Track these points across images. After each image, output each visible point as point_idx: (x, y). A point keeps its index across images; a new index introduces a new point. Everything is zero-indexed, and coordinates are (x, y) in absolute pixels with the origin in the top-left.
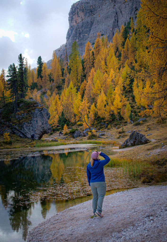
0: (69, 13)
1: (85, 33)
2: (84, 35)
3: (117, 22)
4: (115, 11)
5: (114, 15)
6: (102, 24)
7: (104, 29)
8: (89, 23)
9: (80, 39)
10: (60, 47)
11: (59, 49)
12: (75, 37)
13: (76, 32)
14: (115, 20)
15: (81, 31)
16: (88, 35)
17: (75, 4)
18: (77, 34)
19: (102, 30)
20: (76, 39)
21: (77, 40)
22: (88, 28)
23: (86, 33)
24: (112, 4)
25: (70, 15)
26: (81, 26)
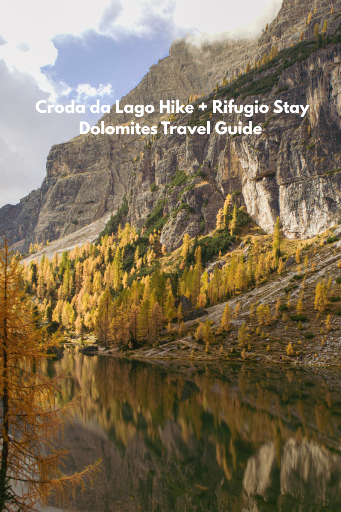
0: (47, 156)
1: (69, 195)
2: (69, 198)
3: (113, 187)
4: (111, 173)
5: (109, 178)
6: (93, 189)
7: (94, 195)
8: (76, 183)
9: (62, 201)
10: (28, 195)
11: (26, 198)
12: (56, 197)
13: (58, 192)
14: (110, 184)
15: (64, 192)
16: (75, 198)
17: (57, 146)
18: (58, 195)
19: (93, 196)
20: (57, 201)
21: (59, 203)
22: (74, 189)
23: (71, 196)
24: (108, 161)
25: (48, 159)
26: (65, 185)
